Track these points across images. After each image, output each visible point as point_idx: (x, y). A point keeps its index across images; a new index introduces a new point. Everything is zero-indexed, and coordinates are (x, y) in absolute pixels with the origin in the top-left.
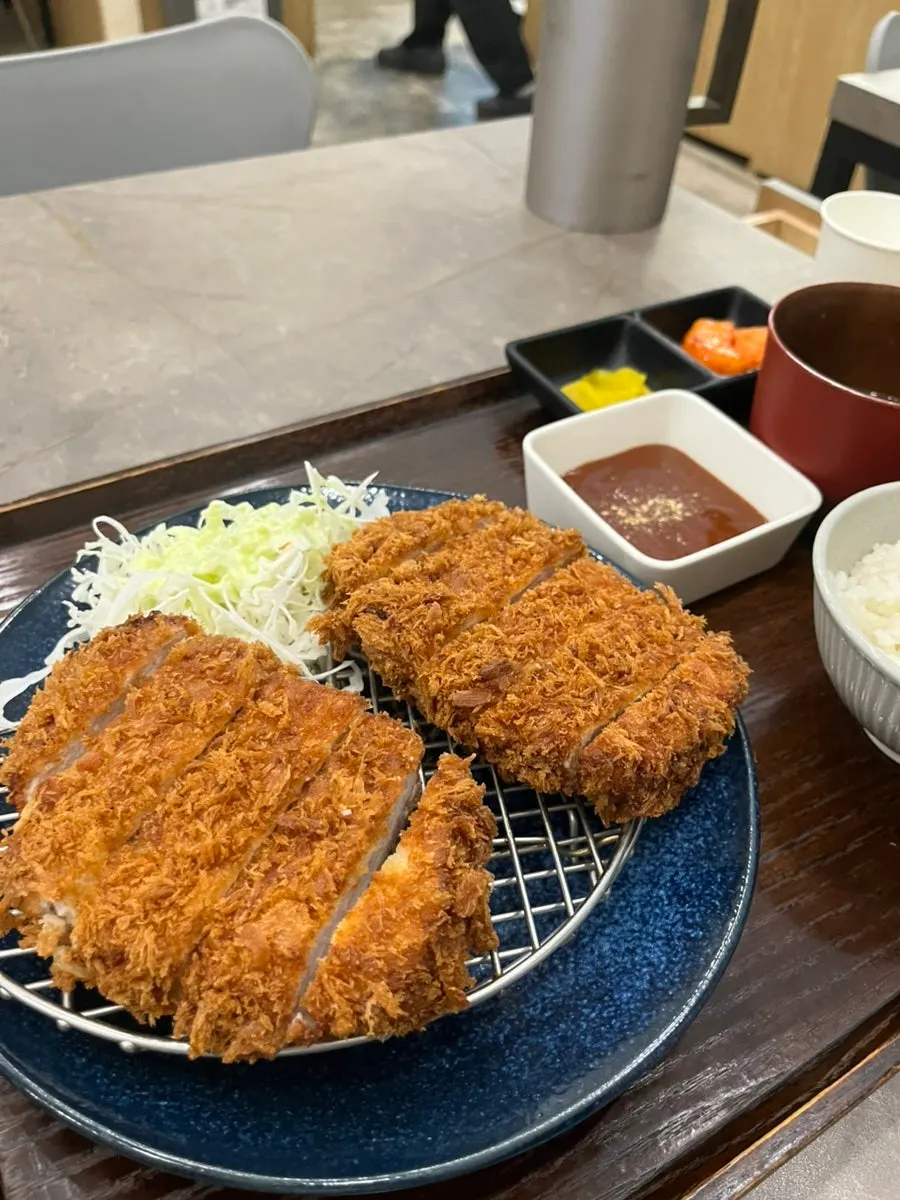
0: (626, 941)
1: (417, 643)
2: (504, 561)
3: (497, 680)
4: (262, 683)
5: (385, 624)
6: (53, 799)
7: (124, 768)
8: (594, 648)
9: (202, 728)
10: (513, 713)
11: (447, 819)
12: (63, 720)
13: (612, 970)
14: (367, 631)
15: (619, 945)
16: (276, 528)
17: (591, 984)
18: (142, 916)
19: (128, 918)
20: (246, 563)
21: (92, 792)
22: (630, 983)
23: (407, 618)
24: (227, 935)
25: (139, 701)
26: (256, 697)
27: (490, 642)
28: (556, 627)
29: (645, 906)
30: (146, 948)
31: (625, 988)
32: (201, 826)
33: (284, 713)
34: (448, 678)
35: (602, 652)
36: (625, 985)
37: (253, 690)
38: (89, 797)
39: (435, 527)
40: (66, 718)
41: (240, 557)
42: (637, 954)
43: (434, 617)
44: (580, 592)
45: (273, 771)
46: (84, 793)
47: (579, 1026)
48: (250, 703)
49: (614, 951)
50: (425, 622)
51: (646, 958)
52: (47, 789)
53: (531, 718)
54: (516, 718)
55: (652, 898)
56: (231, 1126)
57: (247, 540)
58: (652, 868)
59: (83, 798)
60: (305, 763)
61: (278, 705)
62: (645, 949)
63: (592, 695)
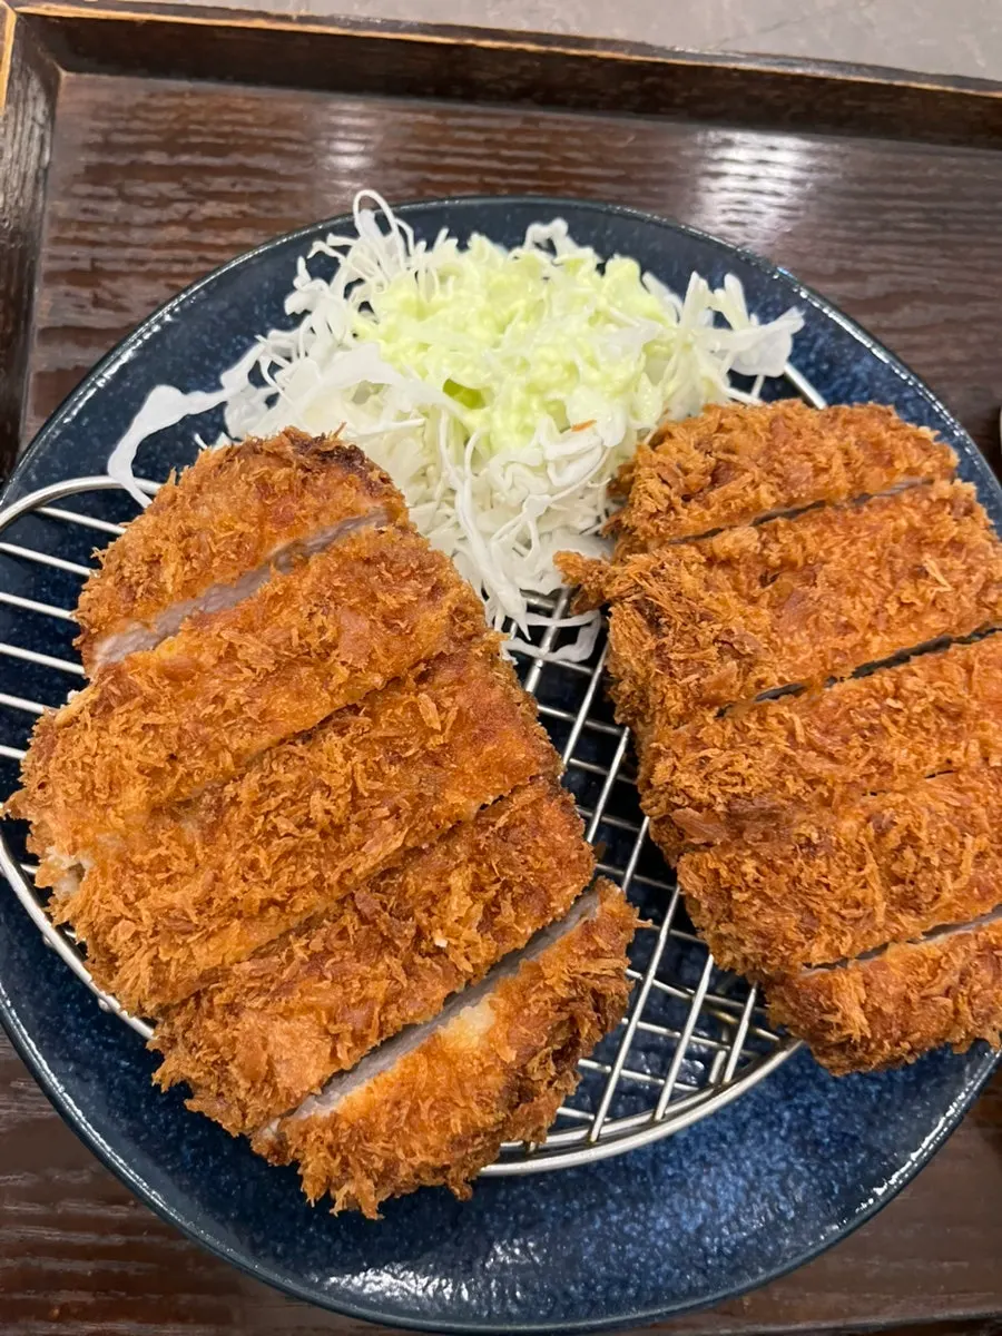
0: (708, 1144)
1: (675, 705)
2: (885, 601)
3: (748, 823)
4: (441, 656)
5: (650, 644)
6: (113, 702)
7: (210, 709)
8: (910, 838)
9: (332, 694)
10: (739, 882)
11: (562, 1004)
12: (170, 574)
13: (670, 1172)
14: (621, 637)
15: (697, 1145)
16: (595, 375)
17: (638, 1171)
18: (150, 933)
19: (133, 927)
20: (524, 409)
21: (160, 720)
22: (677, 1209)
23: (682, 657)
24: (232, 1008)
25: (275, 598)
26: (422, 678)
27: (775, 751)
28: (884, 768)
29: (757, 1115)
30: (138, 977)
31: (668, 1210)
32: (262, 856)
33: (443, 729)
34: (684, 779)
35: (917, 849)
36: (671, 1206)
37: (422, 667)
38: (155, 727)
39: (824, 478)
40: (174, 576)
41: (518, 395)
42: (708, 1173)
43: (721, 684)
44: (956, 717)
45: (385, 822)
46: (151, 718)
47: (592, 1220)
48: (411, 683)
49: (687, 1147)
50: (702, 681)
51: (714, 1190)
52: (111, 682)
53: (757, 902)
54: (739, 889)
55: (772, 1111)
56: (180, 1129)
57: (540, 373)
58: (798, 1071)
59: (144, 727)
60: (430, 826)
61: (440, 708)
62: (720, 1174)
63: (857, 920)
